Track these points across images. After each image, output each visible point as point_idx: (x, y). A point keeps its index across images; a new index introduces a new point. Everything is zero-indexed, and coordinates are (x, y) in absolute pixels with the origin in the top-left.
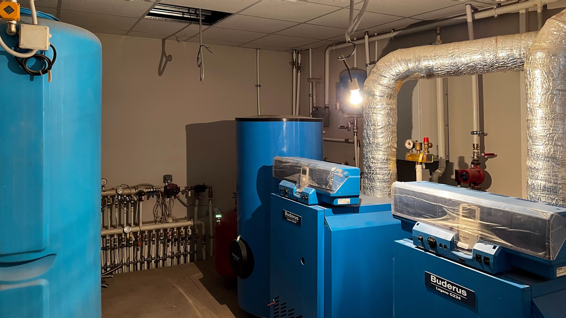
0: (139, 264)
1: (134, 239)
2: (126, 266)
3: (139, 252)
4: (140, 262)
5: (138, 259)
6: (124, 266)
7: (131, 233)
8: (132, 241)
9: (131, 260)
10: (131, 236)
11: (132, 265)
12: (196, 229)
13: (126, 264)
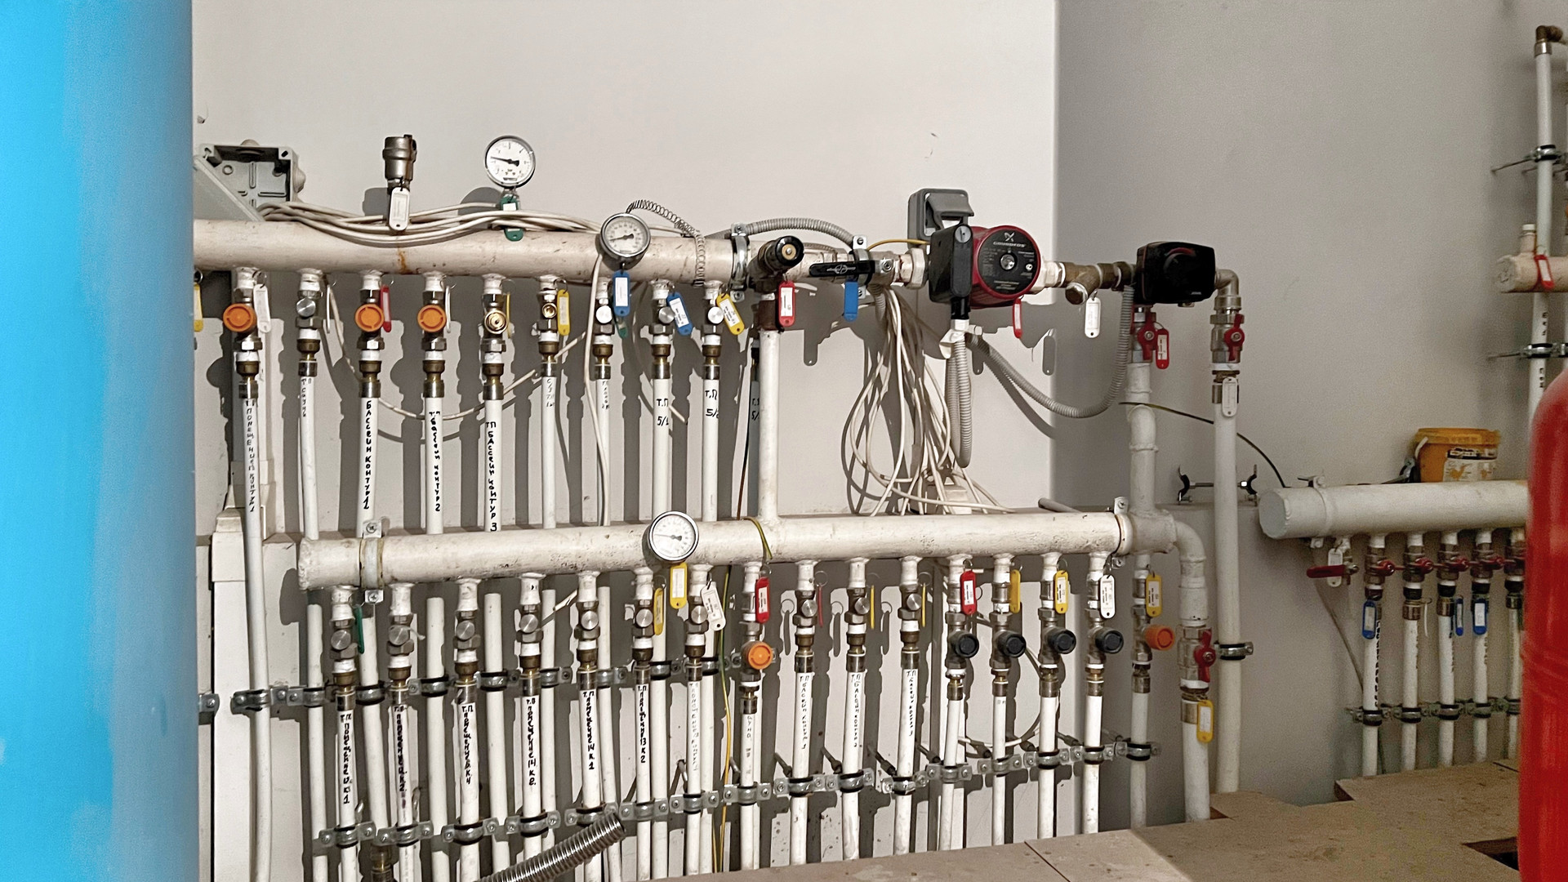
0: (750, 816)
1: (718, 619)
2: (661, 827)
3: (753, 724)
4: (762, 805)
5: (747, 781)
6: (644, 827)
7: (700, 573)
8: (710, 635)
9: (700, 780)
10: (696, 591)
11: (708, 817)
12: (1143, 575)
13: (658, 813)
